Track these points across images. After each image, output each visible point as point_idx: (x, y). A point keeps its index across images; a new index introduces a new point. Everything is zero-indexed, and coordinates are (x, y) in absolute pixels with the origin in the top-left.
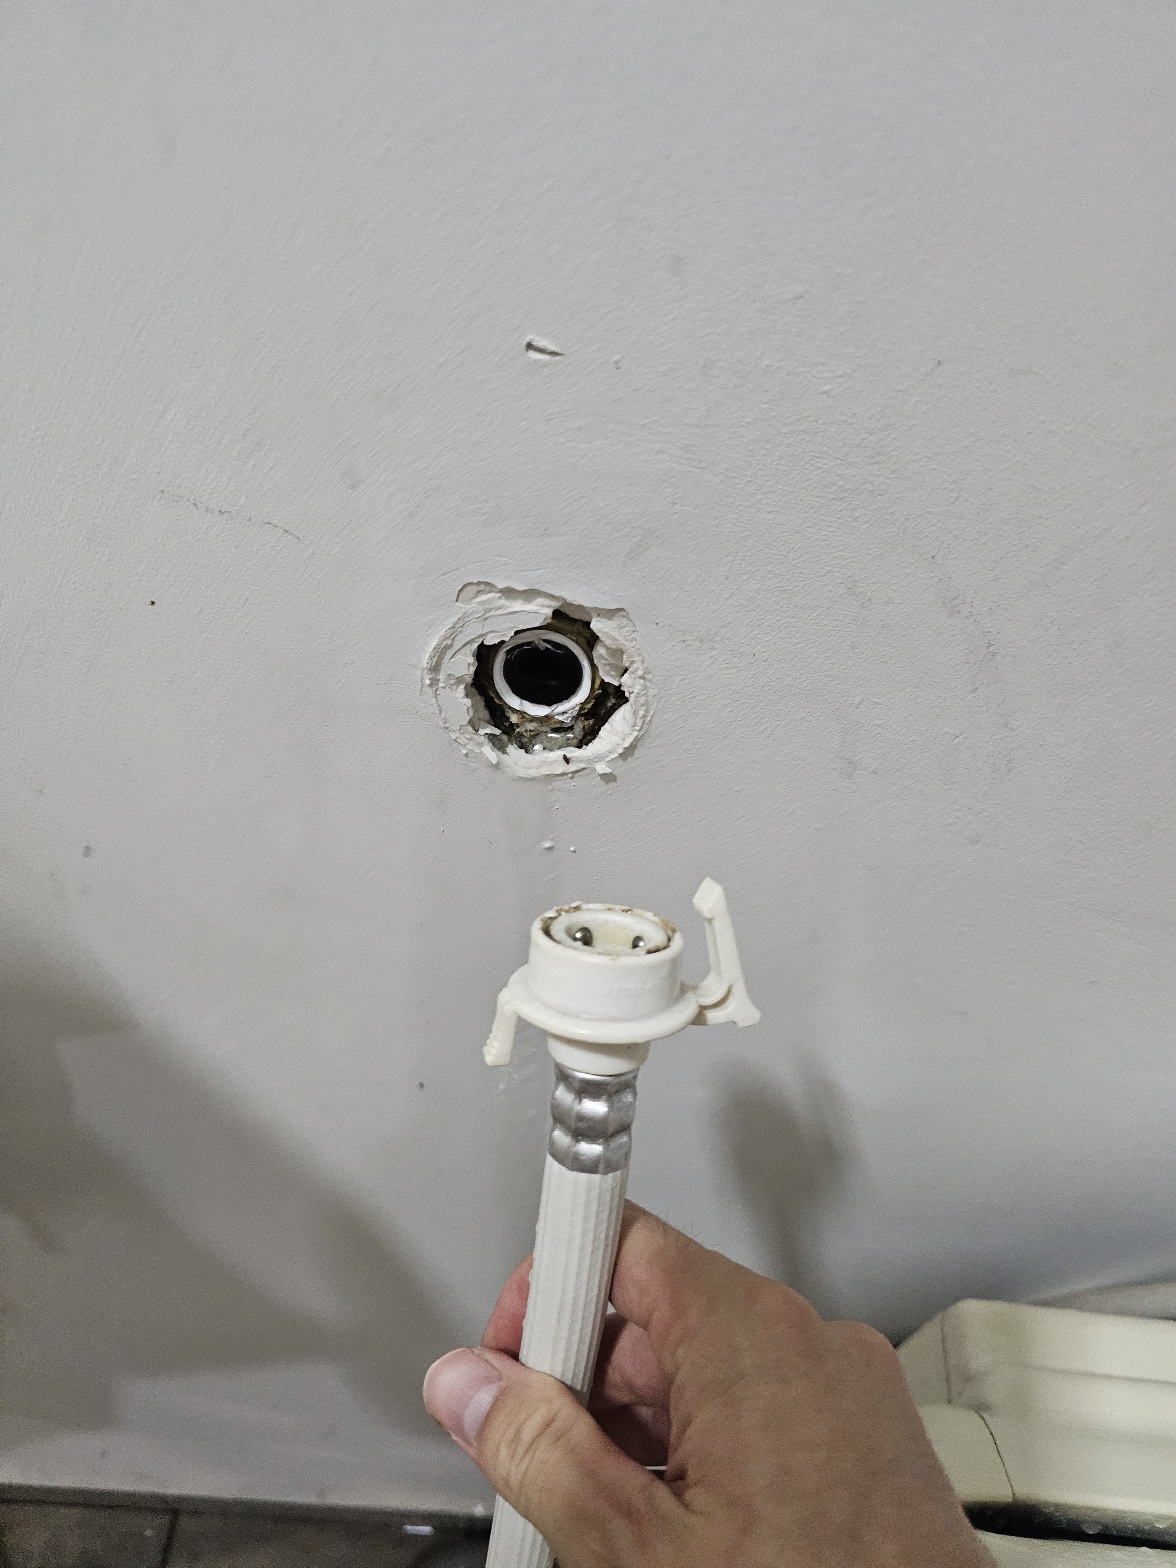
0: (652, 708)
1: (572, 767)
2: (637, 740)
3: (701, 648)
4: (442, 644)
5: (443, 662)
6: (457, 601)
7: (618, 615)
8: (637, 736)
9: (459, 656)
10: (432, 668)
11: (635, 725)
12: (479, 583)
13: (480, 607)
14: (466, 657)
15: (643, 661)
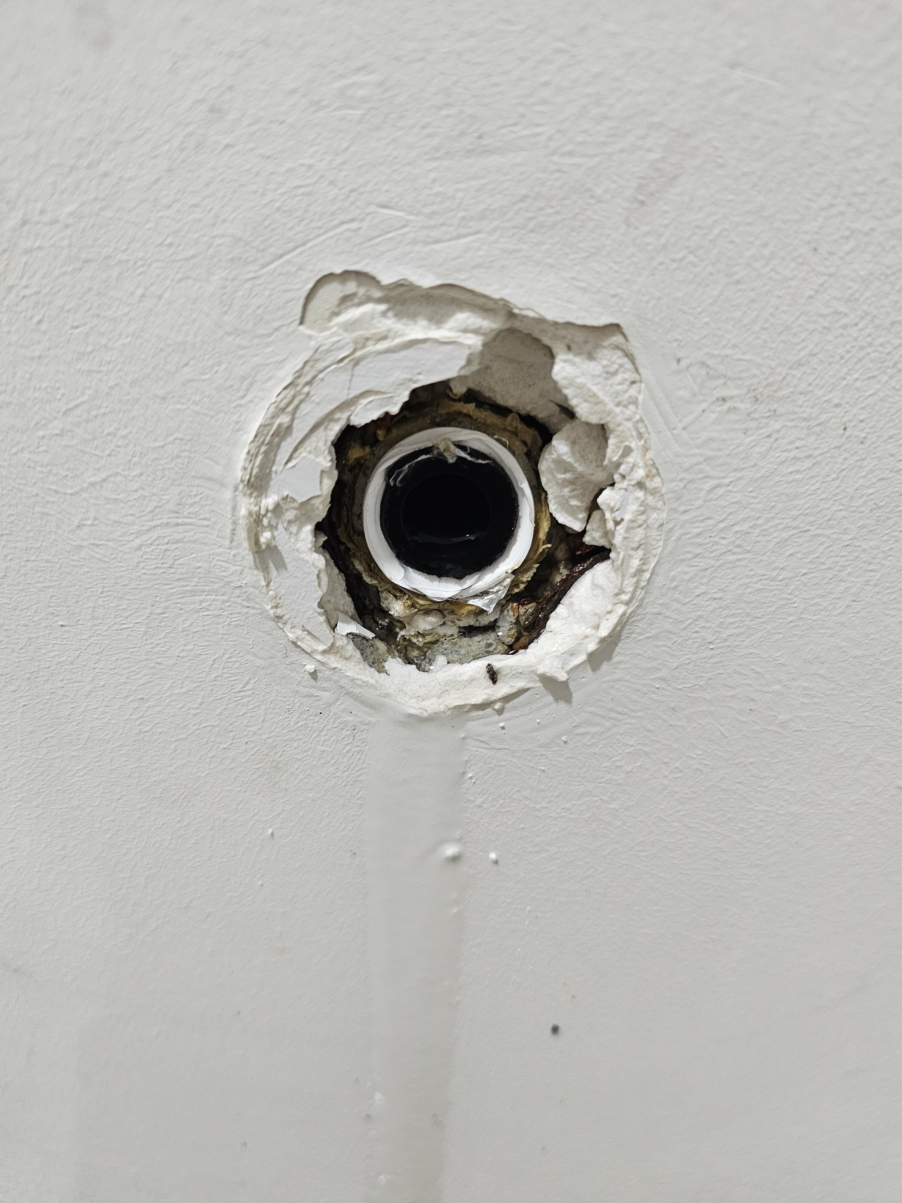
0: (654, 552)
1: (502, 689)
2: (623, 623)
3: (753, 415)
4: (271, 425)
5: (274, 469)
6: (301, 323)
7: (606, 343)
8: (624, 614)
9: (304, 454)
10: (252, 479)
11: (621, 592)
12: (346, 275)
13: (346, 335)
14: (317, 456)
15: (646, 449)
